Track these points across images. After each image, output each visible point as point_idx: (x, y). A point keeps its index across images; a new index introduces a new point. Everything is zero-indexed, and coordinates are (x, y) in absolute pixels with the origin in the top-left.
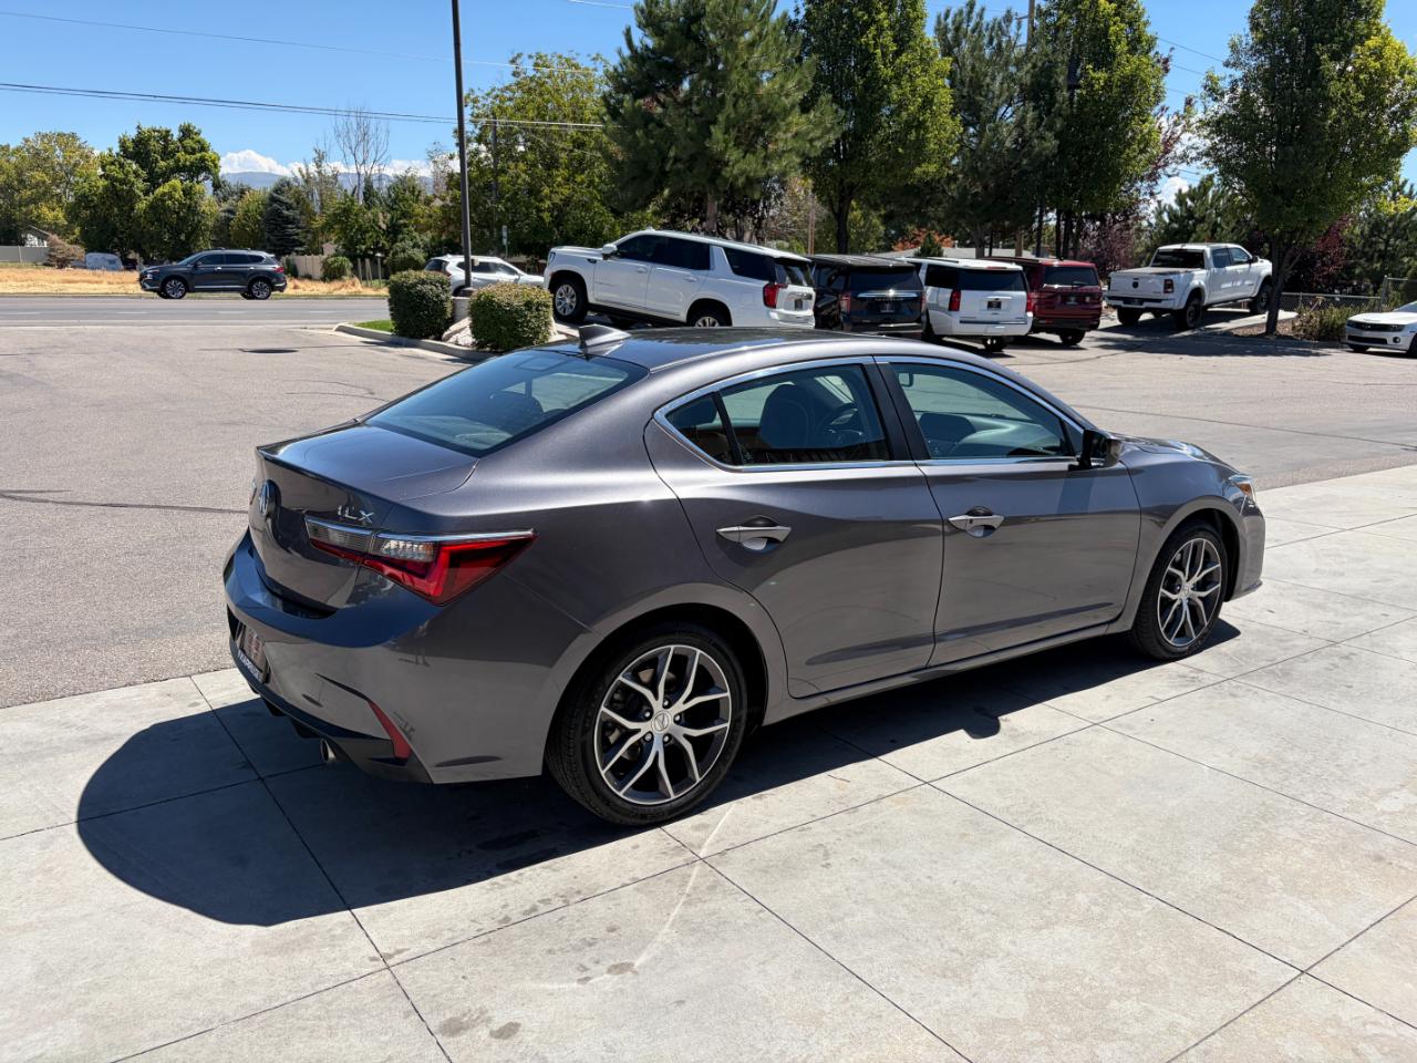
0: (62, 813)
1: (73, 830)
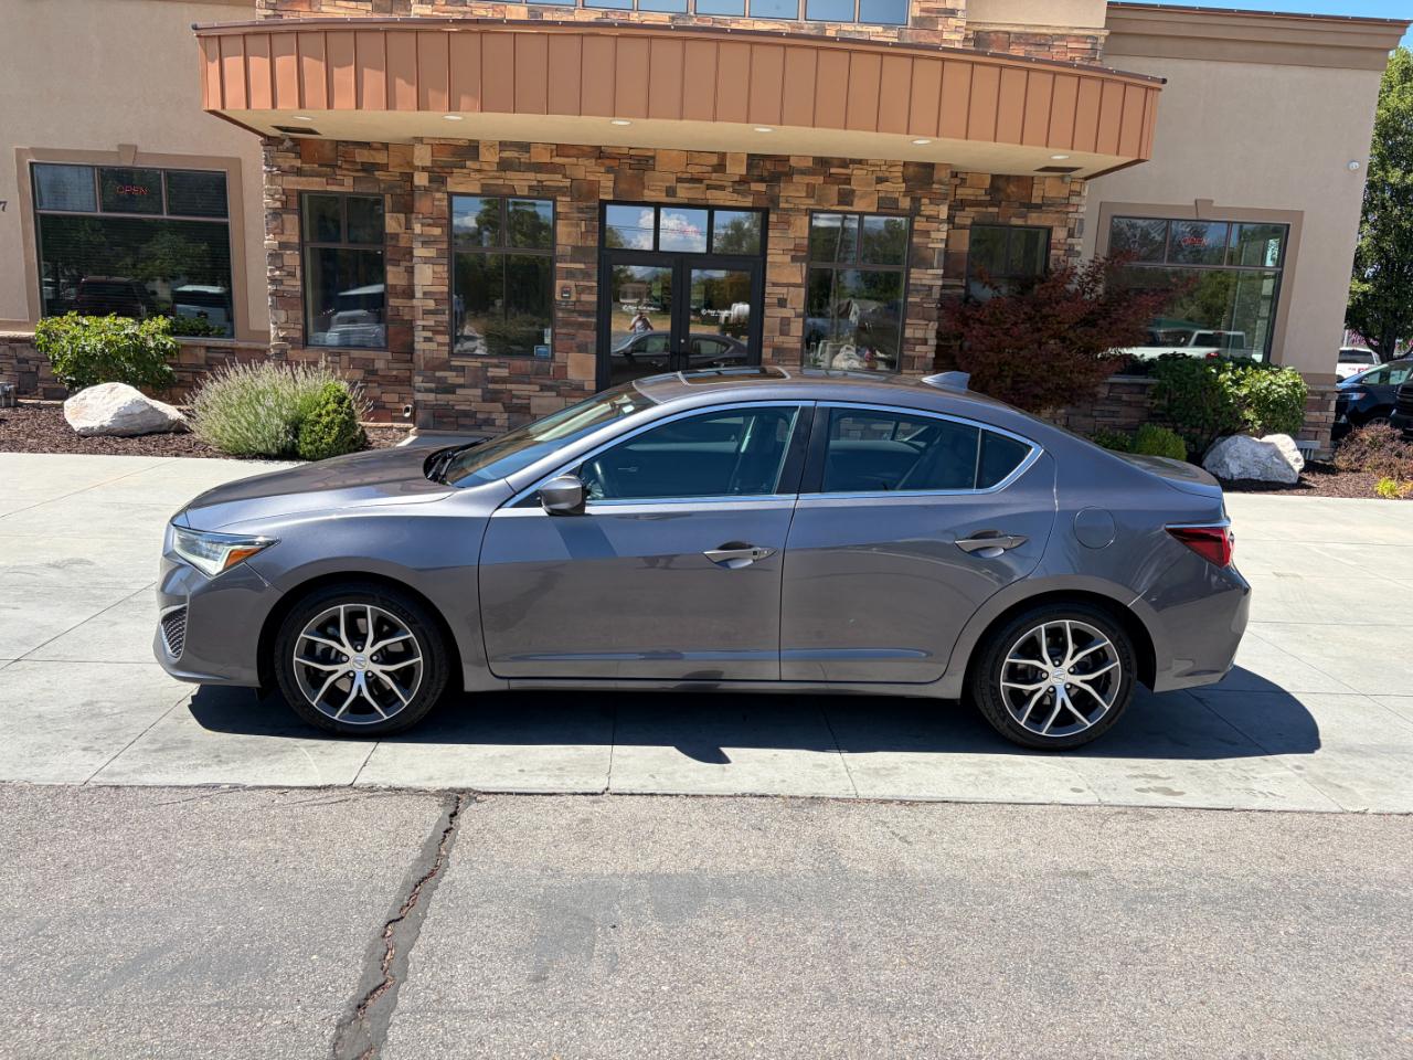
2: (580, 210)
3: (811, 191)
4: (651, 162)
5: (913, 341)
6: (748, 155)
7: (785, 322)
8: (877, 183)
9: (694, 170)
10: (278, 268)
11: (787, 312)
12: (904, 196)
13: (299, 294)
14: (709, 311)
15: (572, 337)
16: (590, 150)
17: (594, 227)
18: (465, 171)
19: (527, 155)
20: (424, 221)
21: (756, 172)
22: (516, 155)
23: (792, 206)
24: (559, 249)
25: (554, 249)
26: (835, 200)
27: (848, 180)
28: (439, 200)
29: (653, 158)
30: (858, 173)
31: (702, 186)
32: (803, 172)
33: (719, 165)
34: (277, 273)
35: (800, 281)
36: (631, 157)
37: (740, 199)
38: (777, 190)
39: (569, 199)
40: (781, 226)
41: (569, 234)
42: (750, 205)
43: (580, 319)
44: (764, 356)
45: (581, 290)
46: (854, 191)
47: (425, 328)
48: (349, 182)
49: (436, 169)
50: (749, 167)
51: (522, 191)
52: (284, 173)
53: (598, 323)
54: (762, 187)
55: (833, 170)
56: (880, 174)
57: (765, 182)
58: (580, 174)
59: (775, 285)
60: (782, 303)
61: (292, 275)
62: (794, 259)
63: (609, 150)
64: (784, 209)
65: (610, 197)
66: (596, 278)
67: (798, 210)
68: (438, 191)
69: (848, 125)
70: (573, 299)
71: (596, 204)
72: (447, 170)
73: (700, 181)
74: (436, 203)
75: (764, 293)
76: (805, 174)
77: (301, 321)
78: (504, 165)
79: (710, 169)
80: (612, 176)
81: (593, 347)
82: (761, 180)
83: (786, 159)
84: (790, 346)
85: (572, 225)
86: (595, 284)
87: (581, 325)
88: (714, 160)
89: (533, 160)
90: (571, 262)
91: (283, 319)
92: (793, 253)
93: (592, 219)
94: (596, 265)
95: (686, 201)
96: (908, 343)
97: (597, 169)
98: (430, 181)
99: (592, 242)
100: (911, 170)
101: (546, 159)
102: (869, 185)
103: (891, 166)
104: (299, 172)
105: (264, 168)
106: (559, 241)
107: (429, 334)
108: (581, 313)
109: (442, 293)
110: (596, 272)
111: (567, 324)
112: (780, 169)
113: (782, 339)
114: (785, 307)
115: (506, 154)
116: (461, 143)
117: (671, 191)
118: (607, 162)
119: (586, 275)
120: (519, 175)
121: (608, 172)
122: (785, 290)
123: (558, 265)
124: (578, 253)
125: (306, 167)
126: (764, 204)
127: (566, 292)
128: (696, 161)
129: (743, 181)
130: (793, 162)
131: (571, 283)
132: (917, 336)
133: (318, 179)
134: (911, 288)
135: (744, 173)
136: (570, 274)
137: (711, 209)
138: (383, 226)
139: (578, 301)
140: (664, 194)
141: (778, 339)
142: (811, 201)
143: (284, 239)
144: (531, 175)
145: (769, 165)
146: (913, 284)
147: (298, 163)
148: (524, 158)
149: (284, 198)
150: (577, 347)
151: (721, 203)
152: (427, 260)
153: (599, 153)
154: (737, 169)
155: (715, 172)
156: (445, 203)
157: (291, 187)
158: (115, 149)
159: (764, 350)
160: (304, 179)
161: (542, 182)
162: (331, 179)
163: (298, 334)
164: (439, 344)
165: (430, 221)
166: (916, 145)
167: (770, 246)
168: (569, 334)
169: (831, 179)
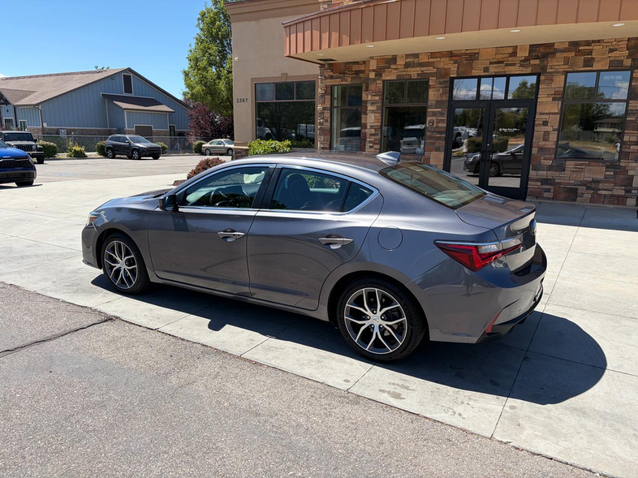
0: (611, 376)
1: (609, 366)
2: (440, 83)
3: (567, 61)
4: (477, 56)
5: (629, 143)
6: (530, 45)
7: (547, 134)
8: (609, 53)
9: (499, 57)
10: (322, 119)
11: (548, 128)
12: (627, 58)
13: (329, 129)
14: (503, 129)
15: (434, 144)
16: (446, 53)
17: (446, 91)
18: (390, 69)
19: (417, 59)
20: (372, 94)
21: (534, 54)
22: (412, 60)
23: (555, 70)
24: (429, 102)
25: (427, 102)
26: (582, 64)
27: (590, 52)
28: (379, 84)
29: (478, 53)
30: (596, 48)
31: (503, 65)
32: (562, 51)
33: (513, 53)
34: (321, 120)
35: (557, 111)
36: (467, 54)
37: (524, 69)
38: (546, 62)
39: (435, 78)
40: (546, 82)
41: (435, 95)
42: (530, 72)
43: (438, 135)
44: (533, 152)
45: (439, 121)
46: (594, 58)
47: (370, 142)
48: (349, 79)
49: (378, 70)
50: (530, 52)
51: (414, 76)
52: (326, 78)
53: (446, 137)
54: (537, 62)
55: (581, 48)
56: (612, 47)
57: (539, 59)
58: (441, 65)
59: (541, 114)
60: (545, 123)
61: (327, 121)
62: (554, 99)
63: (456, 52)
64: (551, 73)
65: (455, 76)
66: (446, 116)
67: (558, 72)
68: (379, 80)
69: (558, 22)
70: (435, 126)
71: (448, 80)
72: (382, 70)
73: (502, 62)
74: (378, 85)
75: (535, 117)
76: (564, 52)
77: (329, 140)
78: (407, 65)
79: (508, 55)
80: (456, 65)
81: (443, 149)
82: (537, 58)
83: (551, 45)
84: (549, 147)
85: (436, 91)
86: (445, 118)
87: (438, 138)
88: (511, 50)
89: (420, 61)
90: (435, 108)
91: (322, 140)
92: (553, 96)
93: (445, 87)
94: (447, 109)
95: (494, 74)
96: (625, 144)
97: (450, 62)
98: (376, 76)
99: (445, 98)
100: (633, 42)
101: (426, 60)
102: (604, 54)
103: (619, 42)
104: (331, 77)
105: (319, 77)
106: (429, 99)
107: (371, 145)
108: (438, 132)
109: (378, 126)
110: (446, 112)
111: (431, 138)
112: (548, 51)
113: (544, 143)
114: (547, 125)
115: (408, 60)
116: (389, 57)
117: (486, 69)
118: (455, 58)
119: (441, 114)
120: (413, 69)
121: (454, 63)
122: (547, 117)
123: (428, 110)
124: (438, 104)
125: (334, 75)
126: (538, 71)
127: (431, 123)
128: (501, 52)
129: (527, 59)
130: (556, 46)
131: (434, 118)
132: (631, 140)
133: (338, 80)
134: (629, 112)
135: (527, 55)
136: (434, 114)
137: (508, 76)
138: (361, 97)
139: (437, 127)
140: (483, 71)
141: (542, 143)
142: (567, 66)
143: (325, 106)
144: (418, 69)
145: (542, 50)
146: (630, 110)
147: (331, 74)
148: (416, 61)
149: (325, 89)
150: (436, 149)
151: (513, 73)
152: (372, 112)
153: (451, 54)
154: (523, 54)
155: (510, 56)
156: (381, 85)
157: (328, 84)
158: (280, 76)
159: (533, 149)
160: (333, 80)
161: (423, 71)
162: (343, 79)
163: (327, 146)
164: (375, 149)
165: (374, 94)
166: (615, 27)
167: (540, 93)
168: (431, 143)
169: (579, 53)
